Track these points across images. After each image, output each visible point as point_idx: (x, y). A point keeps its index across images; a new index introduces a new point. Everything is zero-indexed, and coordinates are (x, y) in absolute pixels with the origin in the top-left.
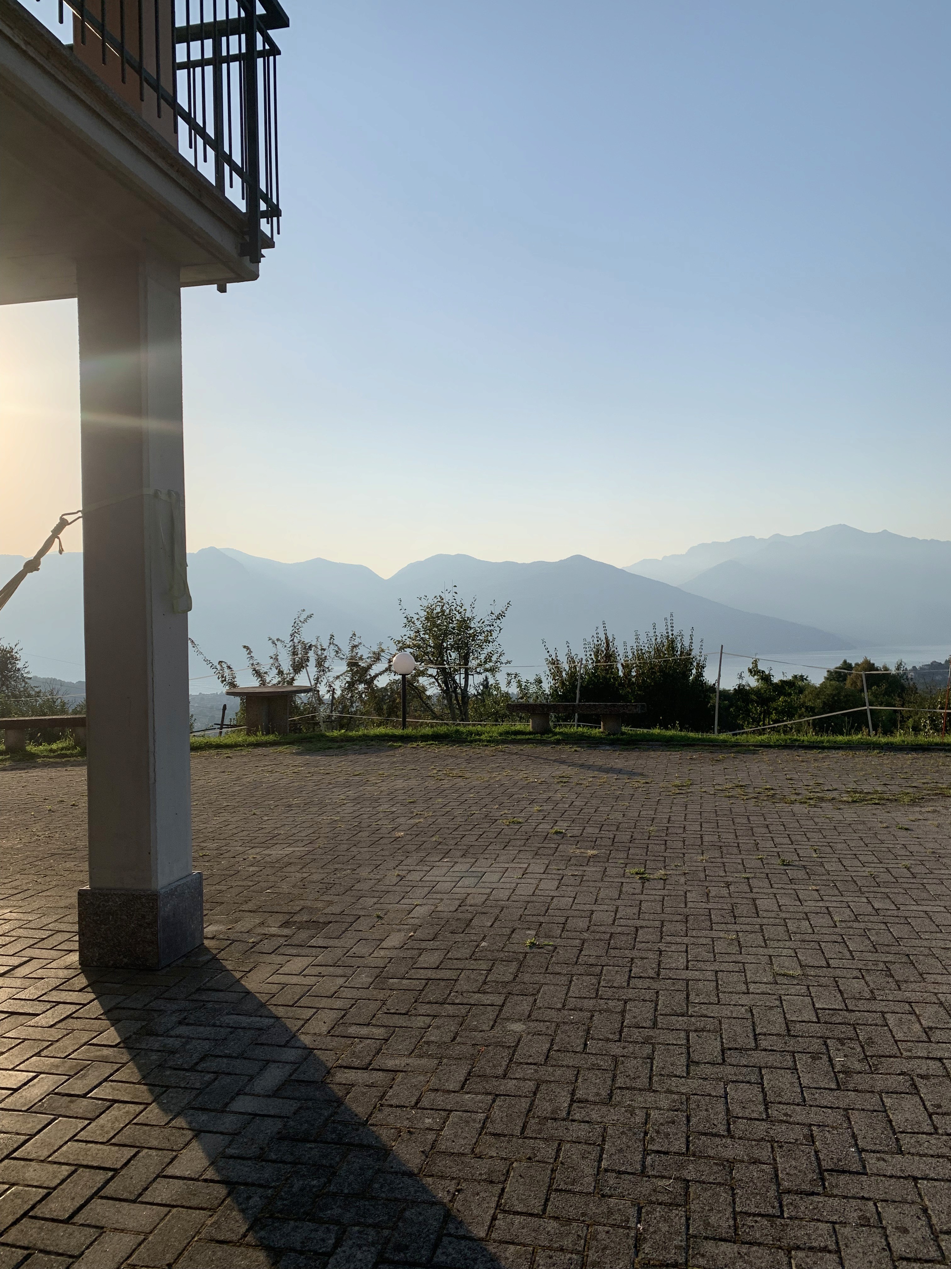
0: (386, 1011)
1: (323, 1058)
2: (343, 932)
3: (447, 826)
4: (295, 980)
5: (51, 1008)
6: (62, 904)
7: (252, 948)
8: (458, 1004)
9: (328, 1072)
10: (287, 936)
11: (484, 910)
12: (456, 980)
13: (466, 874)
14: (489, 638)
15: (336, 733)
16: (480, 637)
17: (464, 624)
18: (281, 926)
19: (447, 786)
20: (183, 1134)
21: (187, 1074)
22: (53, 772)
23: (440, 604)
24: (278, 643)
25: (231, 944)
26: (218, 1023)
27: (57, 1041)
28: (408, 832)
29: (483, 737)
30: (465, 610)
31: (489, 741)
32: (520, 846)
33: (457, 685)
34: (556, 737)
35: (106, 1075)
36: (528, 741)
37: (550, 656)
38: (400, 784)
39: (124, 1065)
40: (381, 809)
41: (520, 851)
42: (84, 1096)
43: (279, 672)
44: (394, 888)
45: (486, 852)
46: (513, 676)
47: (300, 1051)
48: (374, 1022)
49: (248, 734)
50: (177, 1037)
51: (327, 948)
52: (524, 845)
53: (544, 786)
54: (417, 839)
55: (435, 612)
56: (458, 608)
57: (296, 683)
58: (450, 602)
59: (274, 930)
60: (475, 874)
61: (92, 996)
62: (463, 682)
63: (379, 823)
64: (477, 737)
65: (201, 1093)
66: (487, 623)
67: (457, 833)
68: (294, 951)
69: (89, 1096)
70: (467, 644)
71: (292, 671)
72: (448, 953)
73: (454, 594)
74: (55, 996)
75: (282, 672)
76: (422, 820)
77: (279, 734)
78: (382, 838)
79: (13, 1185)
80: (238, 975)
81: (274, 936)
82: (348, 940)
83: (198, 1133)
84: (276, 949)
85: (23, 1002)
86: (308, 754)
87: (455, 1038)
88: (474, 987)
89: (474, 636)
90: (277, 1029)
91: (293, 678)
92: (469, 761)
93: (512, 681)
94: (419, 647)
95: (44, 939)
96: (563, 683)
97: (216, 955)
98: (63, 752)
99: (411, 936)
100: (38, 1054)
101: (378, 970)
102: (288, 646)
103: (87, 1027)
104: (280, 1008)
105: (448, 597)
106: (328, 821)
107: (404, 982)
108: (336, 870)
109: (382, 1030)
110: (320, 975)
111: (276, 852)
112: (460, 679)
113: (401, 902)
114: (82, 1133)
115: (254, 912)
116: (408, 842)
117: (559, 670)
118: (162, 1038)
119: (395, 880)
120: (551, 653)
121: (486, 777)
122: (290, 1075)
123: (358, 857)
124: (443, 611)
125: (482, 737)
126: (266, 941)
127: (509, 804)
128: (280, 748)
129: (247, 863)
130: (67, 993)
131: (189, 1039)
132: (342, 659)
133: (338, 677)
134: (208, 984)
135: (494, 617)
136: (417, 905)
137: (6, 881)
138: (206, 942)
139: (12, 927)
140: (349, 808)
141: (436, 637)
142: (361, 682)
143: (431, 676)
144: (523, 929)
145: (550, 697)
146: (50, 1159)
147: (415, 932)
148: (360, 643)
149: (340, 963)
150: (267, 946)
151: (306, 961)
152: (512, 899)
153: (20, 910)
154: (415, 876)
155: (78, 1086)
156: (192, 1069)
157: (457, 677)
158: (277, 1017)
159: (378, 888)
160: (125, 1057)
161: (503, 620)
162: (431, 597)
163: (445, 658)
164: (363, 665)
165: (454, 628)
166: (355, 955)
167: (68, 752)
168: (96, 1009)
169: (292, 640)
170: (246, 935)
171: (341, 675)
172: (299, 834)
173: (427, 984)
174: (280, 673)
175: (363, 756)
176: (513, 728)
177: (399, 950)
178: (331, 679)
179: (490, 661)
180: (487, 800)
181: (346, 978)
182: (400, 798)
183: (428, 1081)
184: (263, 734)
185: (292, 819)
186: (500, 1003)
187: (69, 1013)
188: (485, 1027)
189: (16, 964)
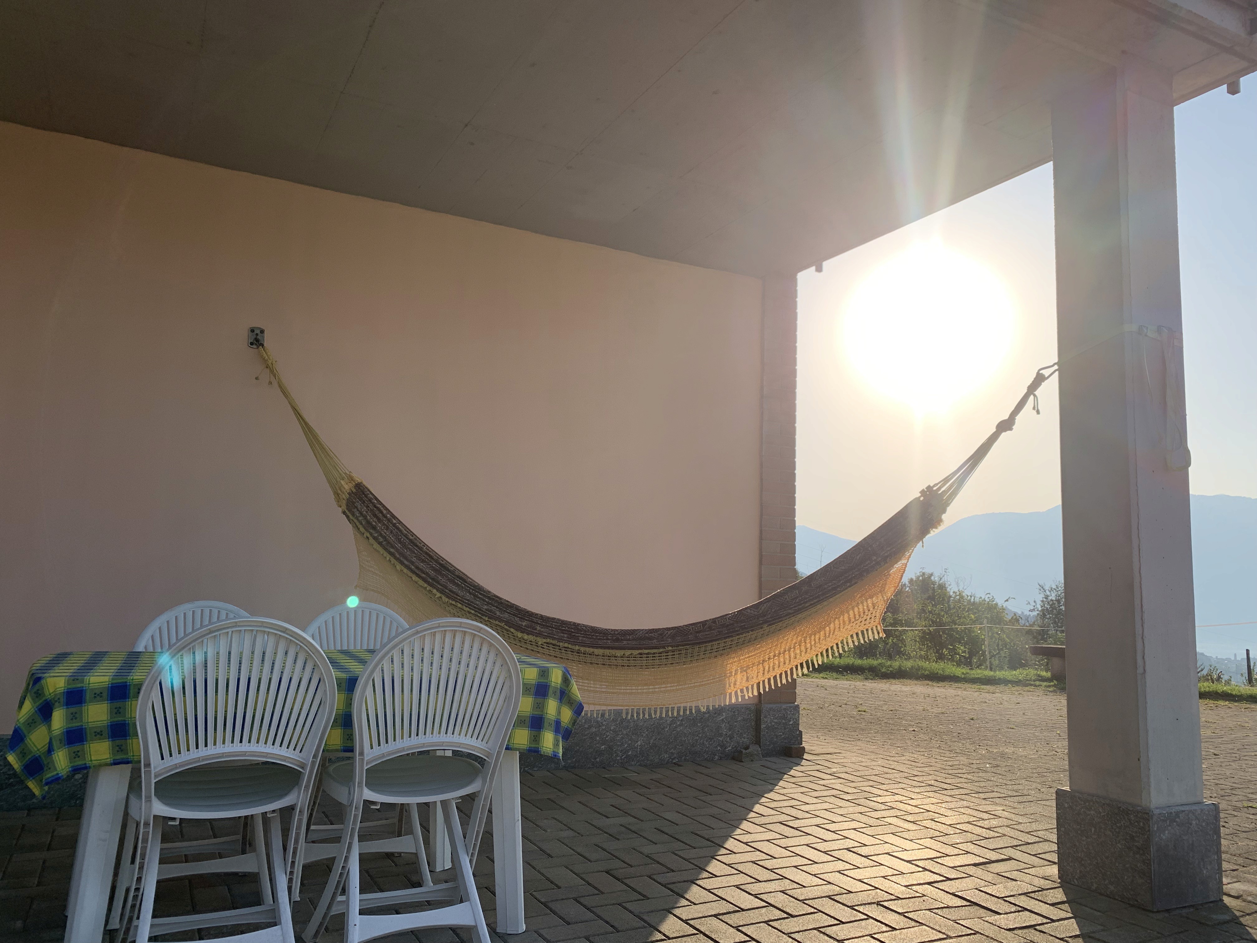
5: (1015, 912)
61: (1067, 914)
74: (1023, 901)
85: (988, 896)
95: (1029, 844)
97: (1239, 918)
130: (1037, 902)
137: (1010, 783)
138: (1226, 899)
139: (1000, 824)
153: (1013, 811)
168: (1065, 928)
187: (1033, 923)
189: (993, 859)
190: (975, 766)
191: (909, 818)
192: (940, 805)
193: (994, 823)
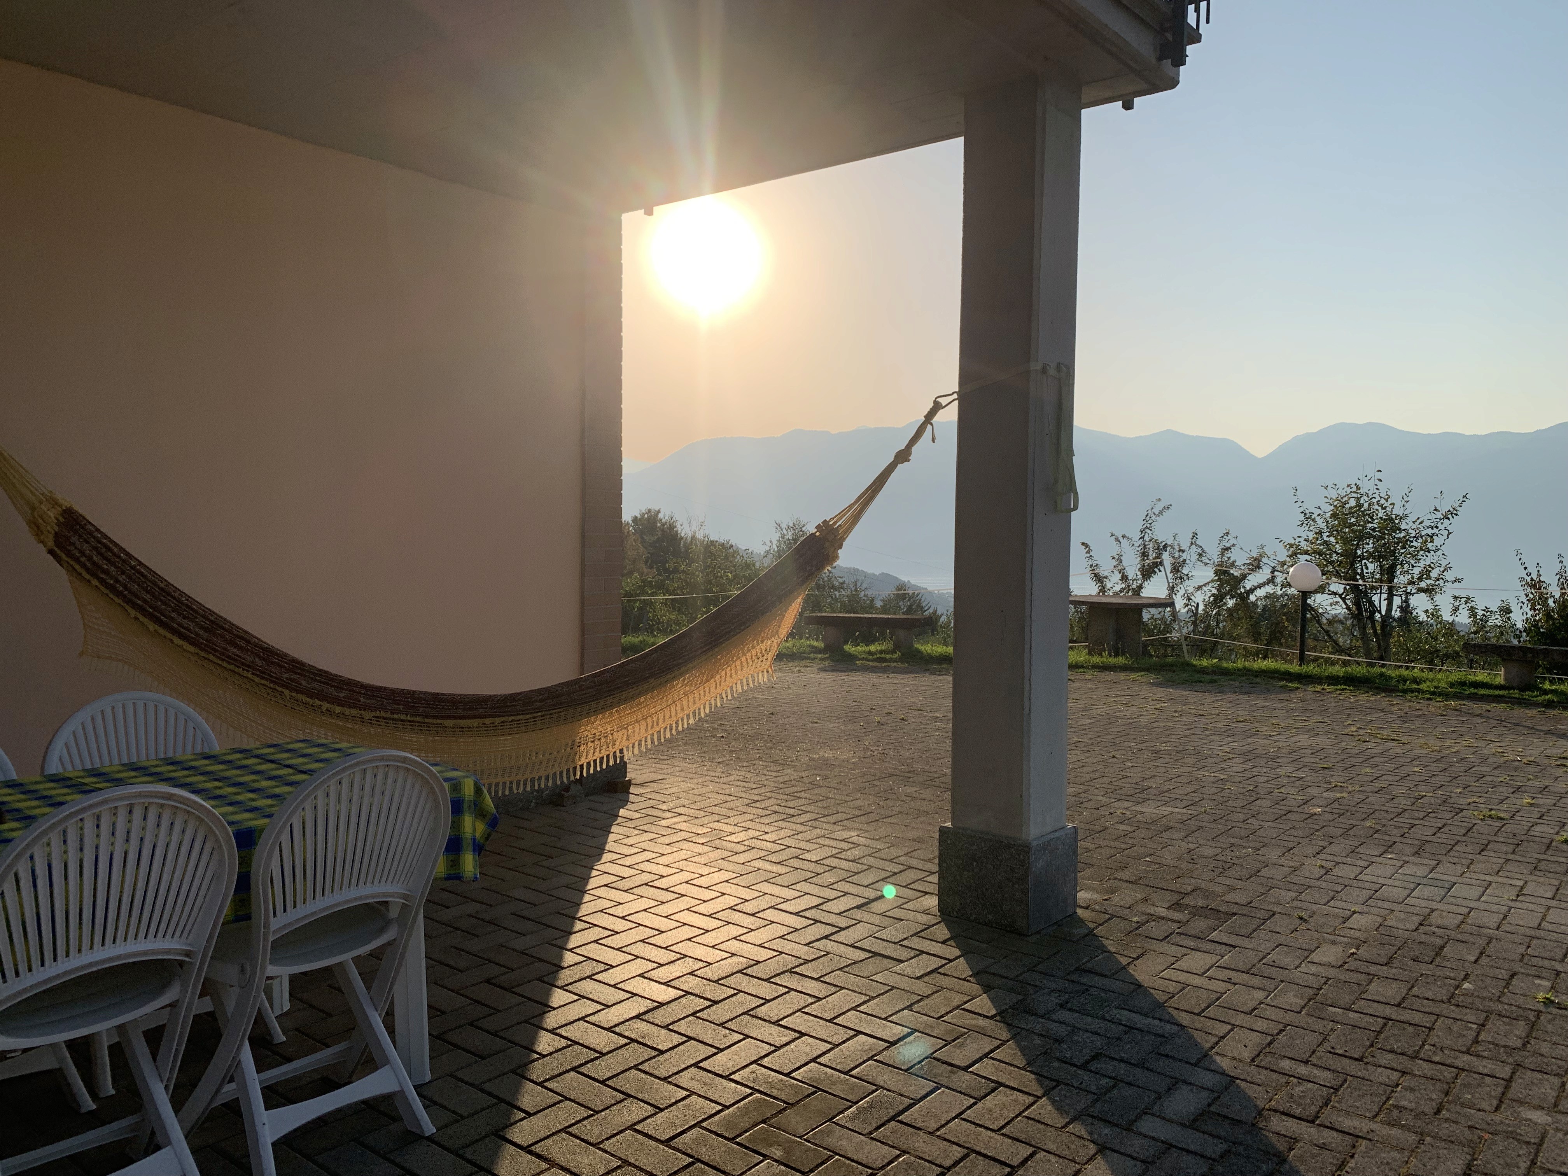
0: (1330, 1049)
1: (1250, 1093)
2: (1254, 931)
3: (1385, 808)
4: (1196, 981)
5: (915, 957)
6: (910, 835)
7: (1137, 929)
8: (1437, 1063)
9: (1260, 1114)
10: (1179, 922)
11: (1460, 937)
12: (1430, 1029)
13: (1425, 881)
14: (1429, 545)
15: (1205, 662)
16: (1415, 544)
17: (1391, 524)
18: (1169, 908)
19: (1376, 751)
20: (1084, 1145)
21: (1079, 1072)
22: (874, 678)
23: (1355, 495)
24: (1124, 542)
25: (1109, 919)
26: (1108, 1017)
27: (927, 997)
28: (1327, 809)
29: (1423, 686)
30: (1393, 504)
31: (1433, 693)
32: (1506, 853)
33: (1374, 610)
34: (1547, 697)
35: (987, 1050)
36: (1498, 699)
37: (1529, 574)
38: (1304, 740)
39: (1004, 1042)
40: (1282, 771)
41: (1508, 860)
42: (965, 1069)
43: (1122, 577)
44: (1318, 883)
45: (1451, 854)
46: (1463, 600)
47: (1217, 1077)
48: (1314, 1060)
49: (1090, 653)
50: (1061, 1023)
51: (1234, 947)
52: (1513, 852)
53: (1533, 769)
54: (1341, 819)
55: (1347, 506)
56: (1382, 501)
57: (1144, 593)
58: (1370, 493)
59: (1162, 911)
60: (1439, 883)
61: (957, 952)
62: (1384, 604)
63: (1282, 790)
64: (1414, 686)
65: (1097, 1100)
66: (1425, 524)
67: (1401, 820)
68: (1191, 943)
69: (971, 1069)
70: (1394, 552)
71: (1140, 576)
72: (1413, 987)
73: (1377, 482)
74: (918, 944)
75: (1127, 577)
76: (1345, 795)
77: (1131, 658)
78: (1290, 812)
79: (904, 1152)
80: (1124, 961)
81: (1163, 918)
82: (1262, 942)
83: (1102, 1149)
84: (1167, 937)
85: (885, 943)
86: (1171, 687)
87: (1438, 1112)
88: (1461, 1044)
89: (1405, 543)
90: (1182, 1040)
91: (1141, 584)
92: (1404, 719)
93: (1461, 607)
94: (1320, 553)
95: (896, 874)
96: (1548, 616)
97: (1093, 930)
98: (883, 655)
99: (1353, 954)
100: (909, 1007)
101: (1311, 992)
102: (1137, 544)
103: (957, 988)
104: (1184, 1014)
105: (1367, 487)
106: (1212, 779)
107: (1351, 1015)
108: (1233, 845)
109: (1327, 1075)
110: (1229, 981)
111: (1150, 810)
112: (1379, 600)
113: (1330, 904)
114: (968, 1111)
115: (1132, 883)
116: (1328, 823)
117: (1543, 599)
118: (1043, 1020)
119: (1318, 872)
120: (1529, 570)
121: (1436, 744)
122: (1210, 1105)
123: (1261, 832)
124: (1359, 506)
125: (1421, 687)
126: (1153, 923)
127: (1478, 789)
128: (1134, 676)
129: (1116, 819)
130: (929, 942)
131: (1075, 1029)
132: (1206, 564)
133: (1199, 588)
134: (1088, 965)
135: (1439, 515)
136: (1354, 912)
137: (848, 799)
138: (1079, 911)
139: (861, 854)
140: (1237, 765)
141: (1346, 541)
142: (1232, 597)
143: (1335, 594)
144: (1528, 975)
145: (1524, 634)
146: (938, 1133)
147: (1358, 950)
148: (1234, 545)
149: (1253, 970)
150: (1156, 929)
151: (1210, 959)
152: (1503, 928)
153: (867, 835)
154: (1348, 872)
155: (959, 1057)
156: (1084, 1067)
157: (1376, 598)
158: (1181, 1025)
159: (1295, 879)
160: (1005, 1035)
161: (1454, 520)
162: (1342, 484)
163: (1359, 571)
164: (1236, 574)
165: (1374, 530)
166: (1276, 964)
167: (888, 656)
168: (962, 967)
169: (1143, 538)
170: (1127, 911)
171: (1205, 585)
172: (1176, 791)
173: (1385, 1024)
174: (1124, 578)
175: (1245, 697)
176: (1472, 678)
177: (1337, 970)
178: (1191, 589)
179: (1429, 578)
180: (1442, 779)
181: (1266, 993)
182: (1308, 760)
183: (1407, 1162)
184: (1110, 655)
185: (1163, 770)
186: (1507, 1076)
187: (935, 967)
188: (1484, 1105)
189: (872, 897)
190: (806, 780)
191: (774, 858)
192: (796, 837)
193: (856, 853)
